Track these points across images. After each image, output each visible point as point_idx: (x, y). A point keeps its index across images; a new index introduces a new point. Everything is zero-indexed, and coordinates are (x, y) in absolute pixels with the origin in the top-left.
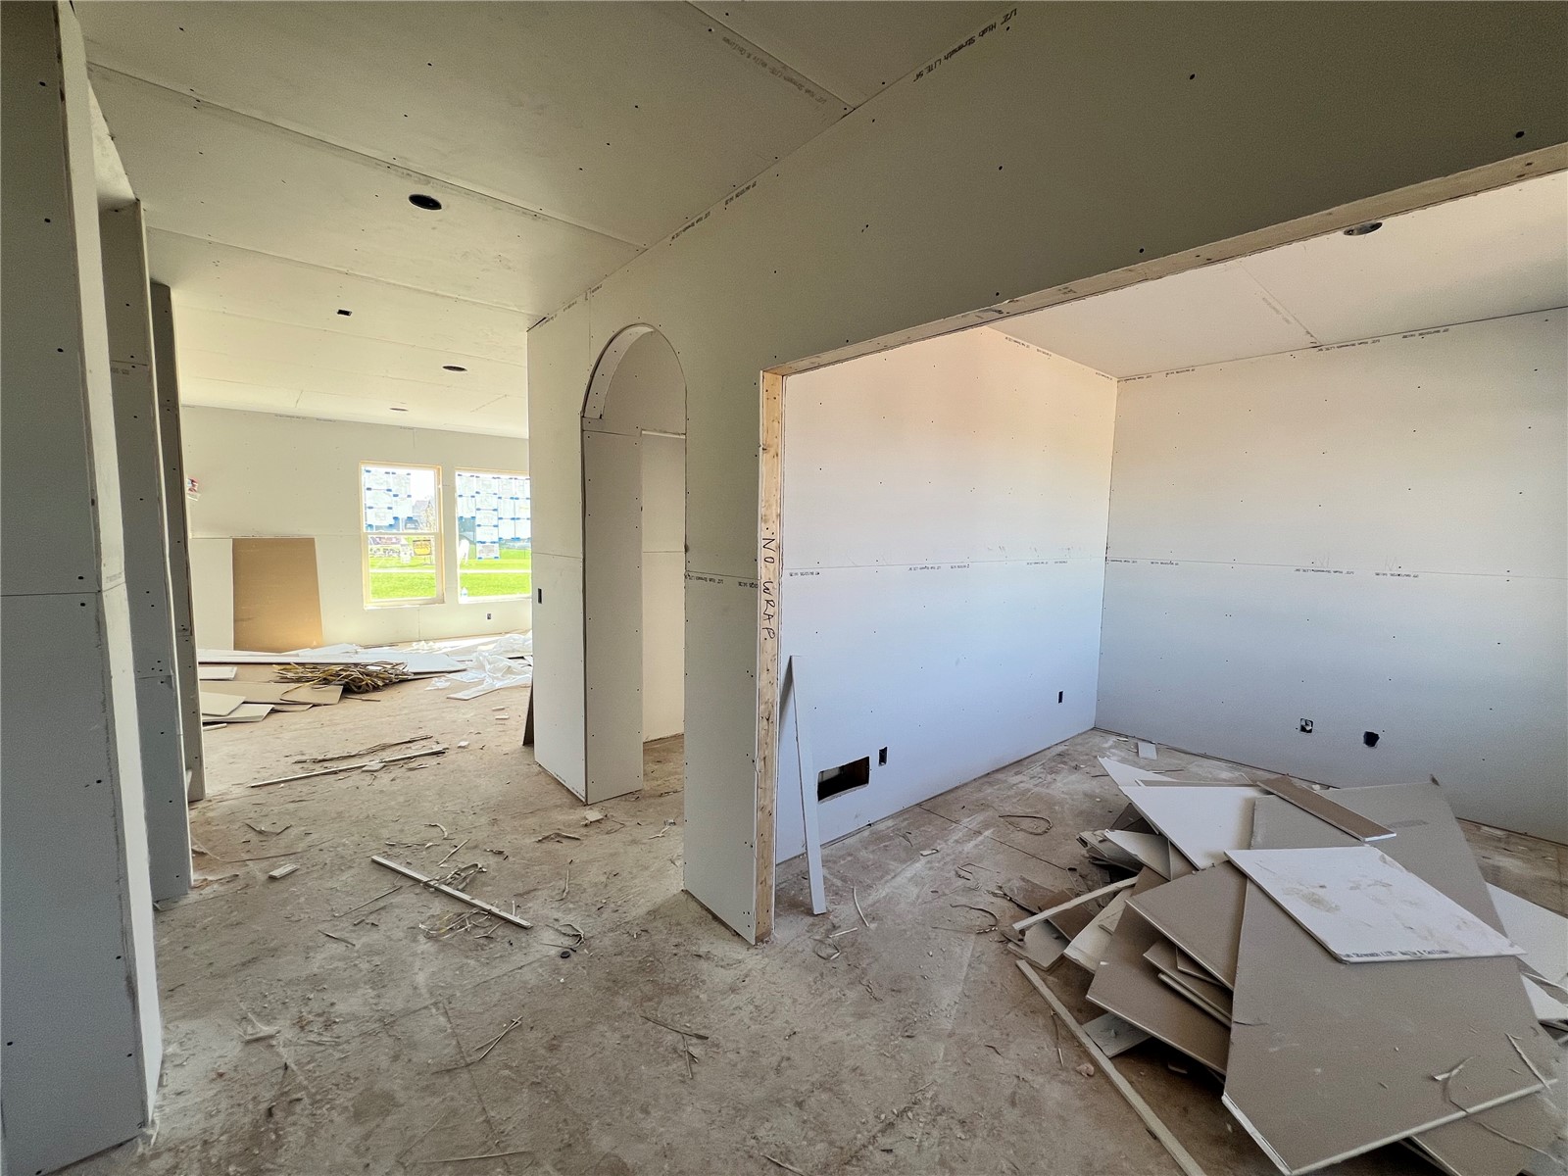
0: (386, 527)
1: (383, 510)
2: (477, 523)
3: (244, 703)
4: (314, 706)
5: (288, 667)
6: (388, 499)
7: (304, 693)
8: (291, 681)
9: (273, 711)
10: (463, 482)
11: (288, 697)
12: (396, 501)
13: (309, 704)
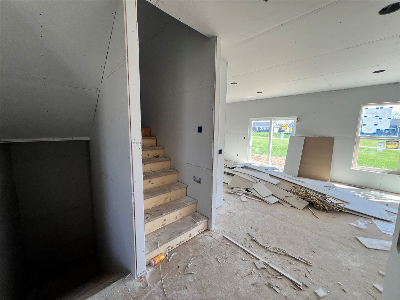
0: (371, 134)
1: (371, 126)
3: (272, 195)
4: (293, 206)
5: (296, 186)
6: (375, 121)
7: (293, 200)
8: (292, 192)
9: (278, 202)
11: (286, 199)
12: (380, 122)
13: (291, 205)
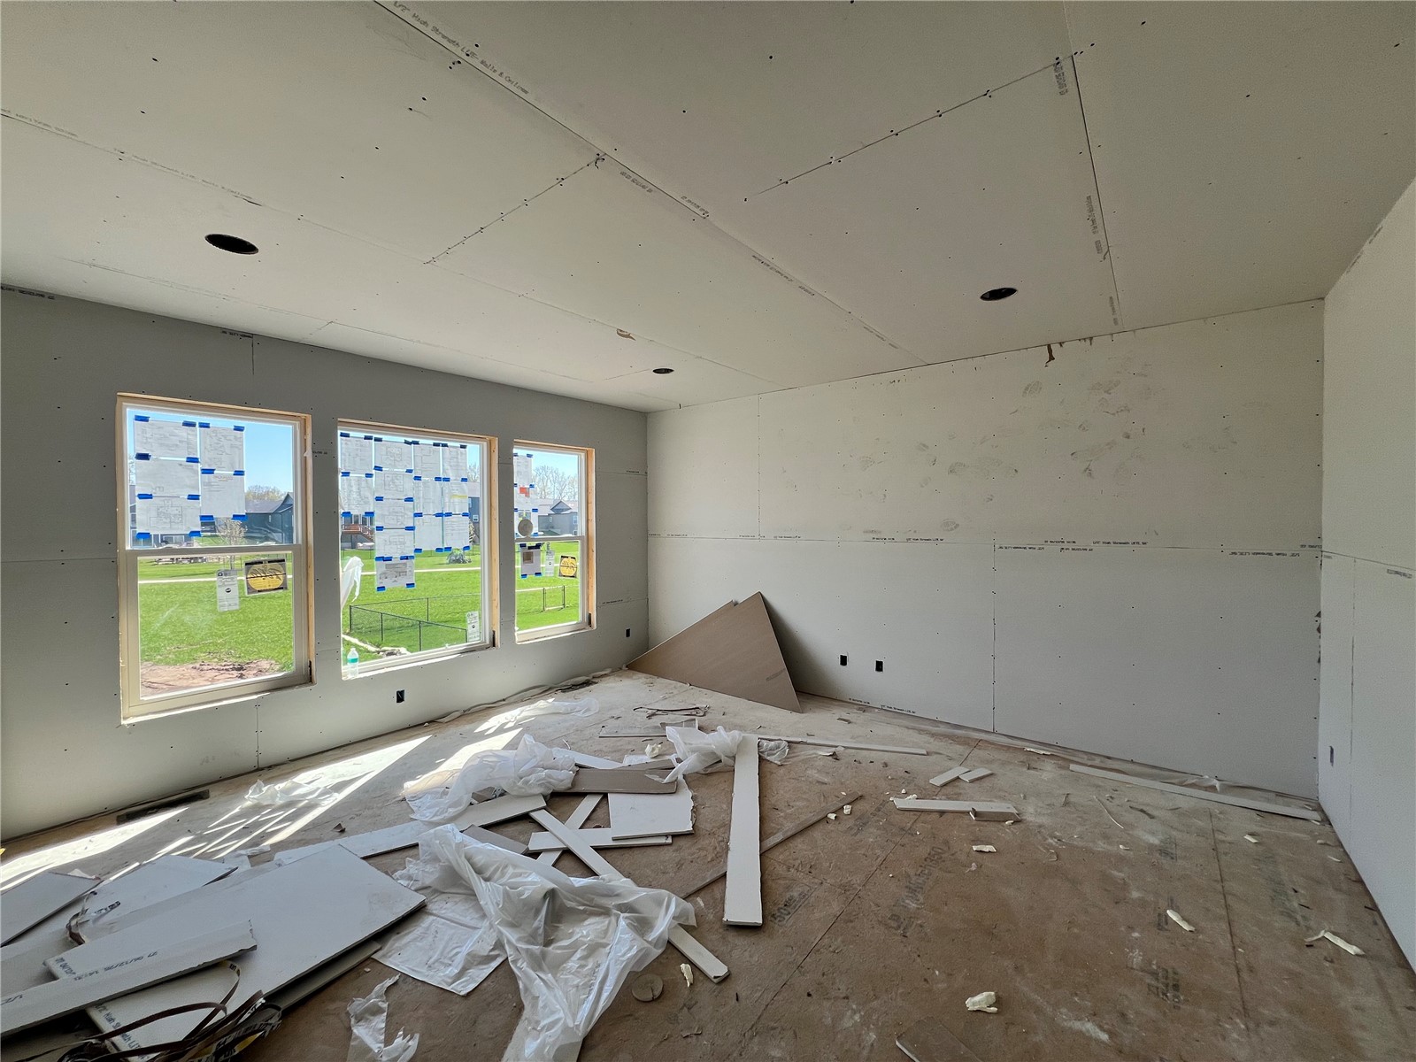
0: (182, 537)
1: (175, 502)
2: (377, 524)
6: (189, 478)
10: (352, 447)
12: (209, 484)
